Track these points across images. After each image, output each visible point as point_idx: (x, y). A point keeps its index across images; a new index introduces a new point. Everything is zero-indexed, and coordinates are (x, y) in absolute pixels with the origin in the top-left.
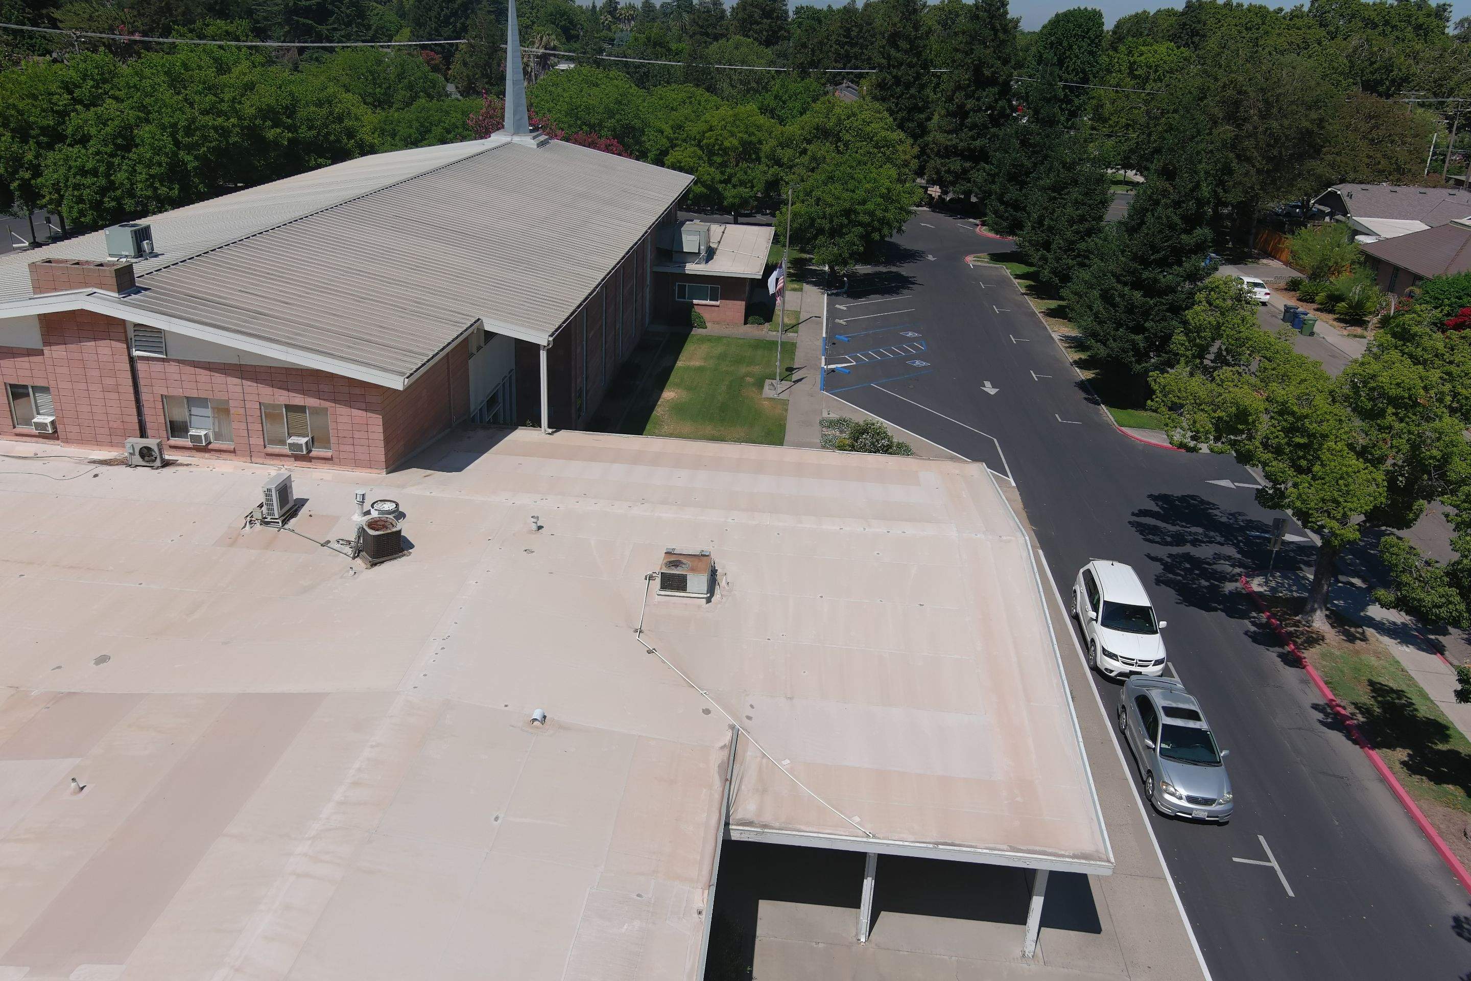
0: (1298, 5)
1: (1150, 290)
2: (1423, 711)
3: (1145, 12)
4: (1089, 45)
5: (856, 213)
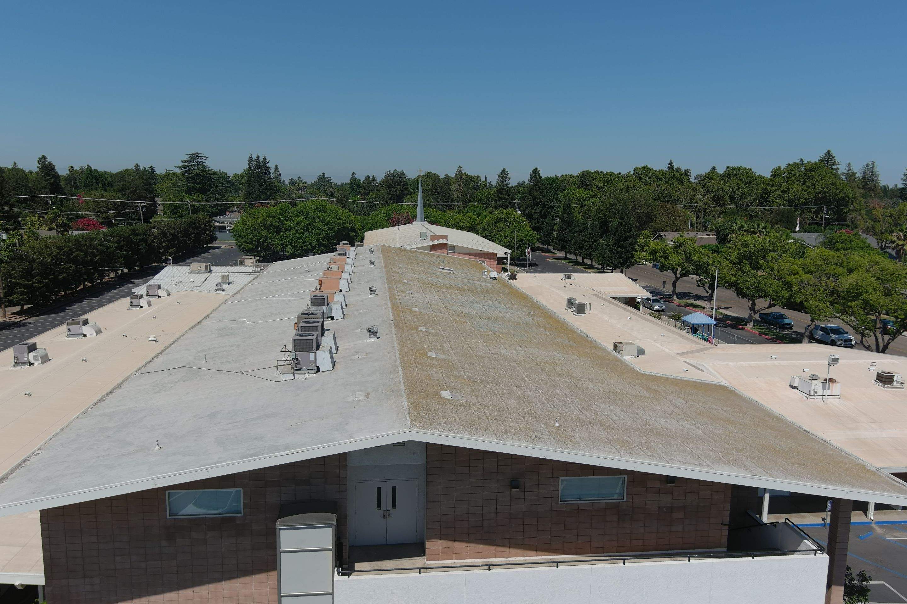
0: (628, 172)
1: (622, 247)
2: (695, 304)
3: (556, 176)
4: (554, 191)
5: (524, 240)
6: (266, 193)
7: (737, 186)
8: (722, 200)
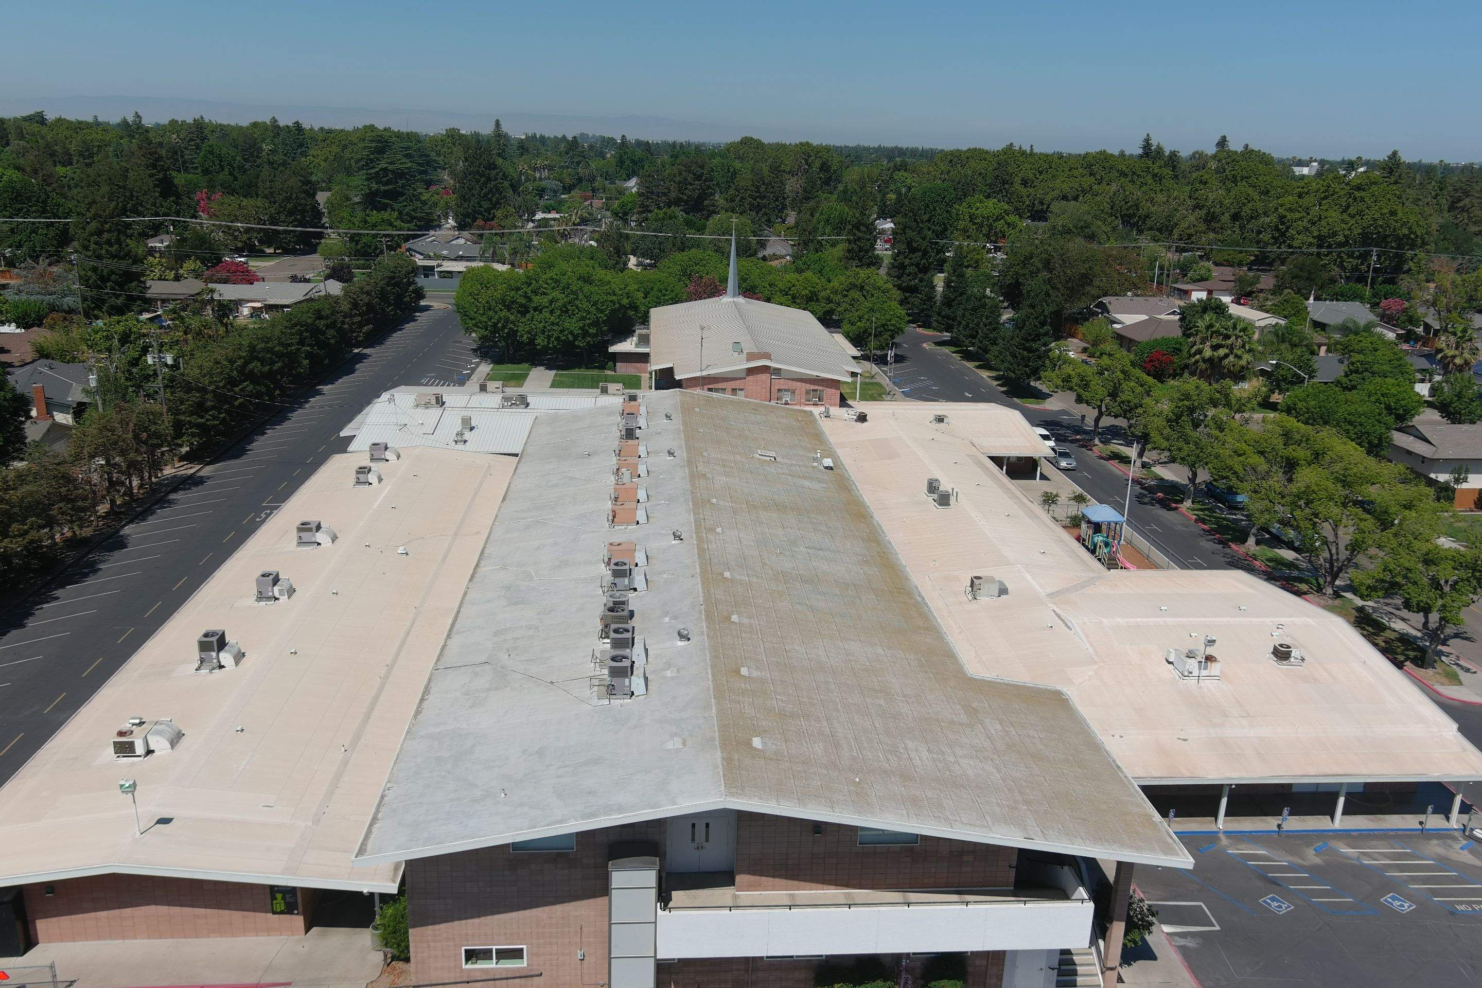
6: (490, 200)
7: (1246, 199)
8: (1219, 221)
